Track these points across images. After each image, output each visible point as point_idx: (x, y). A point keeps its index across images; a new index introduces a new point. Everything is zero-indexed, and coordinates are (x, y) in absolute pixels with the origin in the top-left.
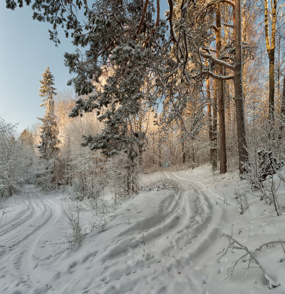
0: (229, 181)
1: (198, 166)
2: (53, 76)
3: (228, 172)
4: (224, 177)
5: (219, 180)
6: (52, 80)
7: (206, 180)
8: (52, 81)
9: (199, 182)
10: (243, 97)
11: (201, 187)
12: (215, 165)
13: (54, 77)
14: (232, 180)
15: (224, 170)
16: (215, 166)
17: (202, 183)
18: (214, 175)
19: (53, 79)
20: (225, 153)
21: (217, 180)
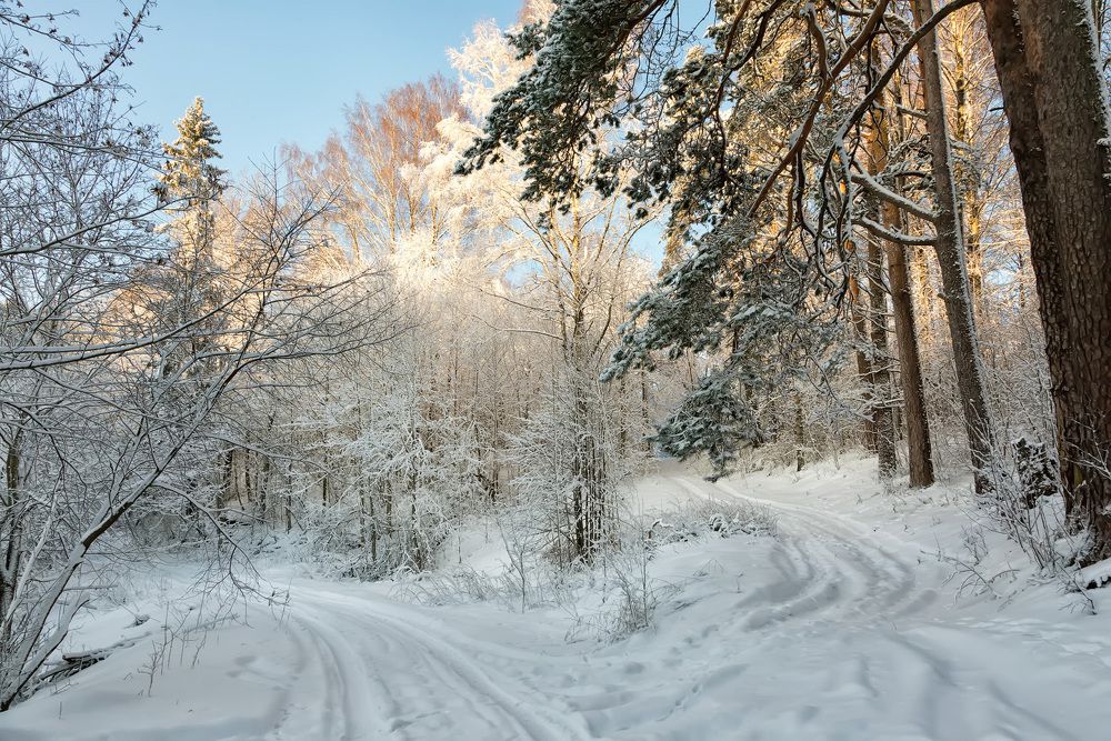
0: (943, 509)
1: (818, 458)
2: (215, 129)
3: (936, 483)
4: (925, 497)
5: (911, 507)
6: (212, 142)
7: (862, 508)
8: (211, 145)
9: (841, 513)
10: (966, 295)
11: (849, 529)
12: (888, 457)
13: (219, 134)
14: (952, 507)
15: (924, 474)
16: (888, 462)
17: (852, 518)
18: (890, 491)
19: (214, 138)
20: (922, 422)
21: (903, 507)
